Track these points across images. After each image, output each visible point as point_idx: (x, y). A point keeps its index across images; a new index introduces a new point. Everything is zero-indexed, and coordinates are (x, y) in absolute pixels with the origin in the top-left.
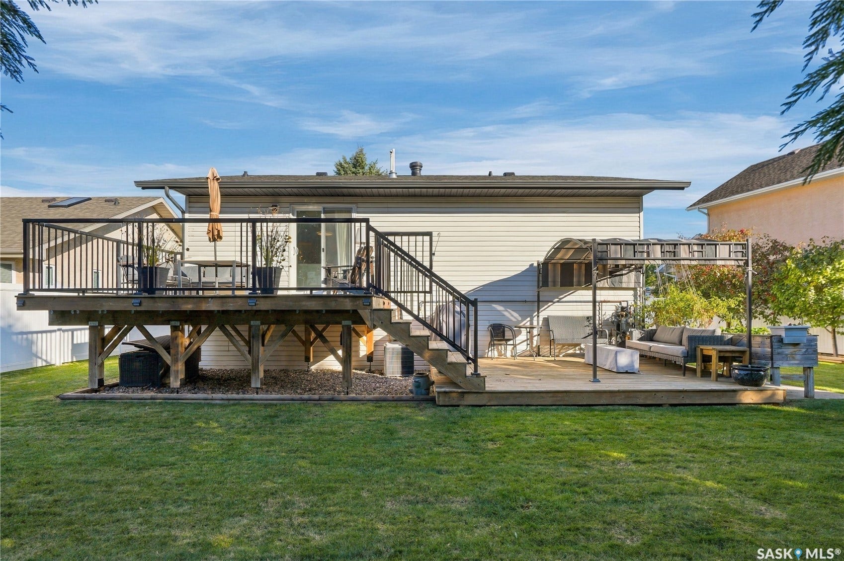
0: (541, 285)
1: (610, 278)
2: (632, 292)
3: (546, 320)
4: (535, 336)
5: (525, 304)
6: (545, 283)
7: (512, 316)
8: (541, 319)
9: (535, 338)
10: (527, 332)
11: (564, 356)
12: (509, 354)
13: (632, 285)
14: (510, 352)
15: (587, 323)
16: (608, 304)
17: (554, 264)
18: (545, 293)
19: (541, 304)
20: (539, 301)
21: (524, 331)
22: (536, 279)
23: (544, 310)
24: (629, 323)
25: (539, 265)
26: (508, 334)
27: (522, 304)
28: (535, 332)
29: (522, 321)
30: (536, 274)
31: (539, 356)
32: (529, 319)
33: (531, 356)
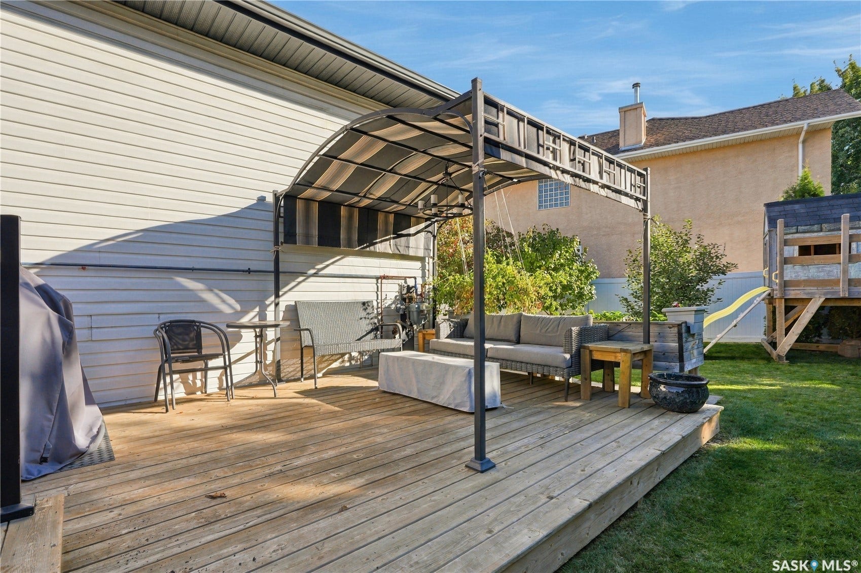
0: (281, 239)
1: (394, 238)
2: (418, 264)
3: (293, 312)
4: (270, 342)
5: (246, 277)
6: (290, 237)
7: (224, 301)
8: (282, 307)
9: (271, 347)
10: (256, 337)
11: (324, 375)
12: (213, 385)
13: (421, 254)
14: (217, 381)
15: (363, 314)
16: (390, 281)
17: (308, 200)
18: (290, 258)
19: (281, 277)
20: (277, 272)
21: (248, 336)
22: (271, 226)
23: (290, 290)
24: (423, 311)
25: (277, 198)
26: (209, 342)
27: (241, 277)
28: (271, 334)
29: (244, 312)
30: (271, 216)
31: (280, 380)
32: (257, 309)
33: (263, 383)
